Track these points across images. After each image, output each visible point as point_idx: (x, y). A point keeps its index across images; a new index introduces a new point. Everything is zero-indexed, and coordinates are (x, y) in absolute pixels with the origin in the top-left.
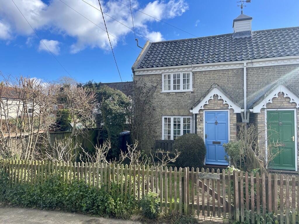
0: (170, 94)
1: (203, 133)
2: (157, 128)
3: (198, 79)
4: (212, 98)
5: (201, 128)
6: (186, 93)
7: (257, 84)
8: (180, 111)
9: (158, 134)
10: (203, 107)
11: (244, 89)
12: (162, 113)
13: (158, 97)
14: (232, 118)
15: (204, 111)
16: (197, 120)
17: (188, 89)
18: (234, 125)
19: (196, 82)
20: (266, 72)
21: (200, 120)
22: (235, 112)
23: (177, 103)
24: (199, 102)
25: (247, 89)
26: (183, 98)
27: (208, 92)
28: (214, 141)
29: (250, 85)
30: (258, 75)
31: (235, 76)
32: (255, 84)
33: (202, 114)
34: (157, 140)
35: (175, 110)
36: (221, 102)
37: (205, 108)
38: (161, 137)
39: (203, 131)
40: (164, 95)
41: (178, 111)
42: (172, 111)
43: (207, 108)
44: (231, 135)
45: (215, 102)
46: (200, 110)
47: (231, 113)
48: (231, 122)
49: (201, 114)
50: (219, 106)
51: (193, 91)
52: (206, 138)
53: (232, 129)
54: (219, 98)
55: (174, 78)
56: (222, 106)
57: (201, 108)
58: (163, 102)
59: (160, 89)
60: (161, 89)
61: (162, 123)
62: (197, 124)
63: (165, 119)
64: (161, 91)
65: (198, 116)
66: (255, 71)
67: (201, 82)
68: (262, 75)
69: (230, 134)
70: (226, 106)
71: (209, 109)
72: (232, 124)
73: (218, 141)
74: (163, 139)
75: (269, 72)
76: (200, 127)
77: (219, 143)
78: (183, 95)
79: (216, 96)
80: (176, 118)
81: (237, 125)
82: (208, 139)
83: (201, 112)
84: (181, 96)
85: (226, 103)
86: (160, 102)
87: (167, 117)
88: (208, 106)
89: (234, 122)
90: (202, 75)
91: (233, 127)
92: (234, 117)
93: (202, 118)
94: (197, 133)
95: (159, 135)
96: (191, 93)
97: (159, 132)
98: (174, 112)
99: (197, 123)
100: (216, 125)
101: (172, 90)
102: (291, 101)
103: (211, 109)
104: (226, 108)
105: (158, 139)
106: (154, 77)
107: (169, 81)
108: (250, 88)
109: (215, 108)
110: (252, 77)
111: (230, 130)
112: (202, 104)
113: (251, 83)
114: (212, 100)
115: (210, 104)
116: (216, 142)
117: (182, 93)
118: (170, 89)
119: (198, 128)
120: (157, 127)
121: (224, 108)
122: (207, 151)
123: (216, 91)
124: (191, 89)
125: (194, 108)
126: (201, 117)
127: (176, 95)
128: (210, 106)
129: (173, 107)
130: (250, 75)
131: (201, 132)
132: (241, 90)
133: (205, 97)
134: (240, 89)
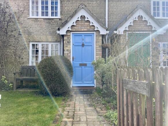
0: (38, 20)
1: (70, 55)
2: (24, 55)
3: (66, 6)
4: (79, 19)
5: (68, 50)
6: (55, 20)
7: (116, 15)
8: (48, 37)
9: (24, 60)
10: (70, 28)
11: (105, 19)
12: (29, 39)
13: (25, 22)
14: (98, 40)
15: (72, 33)
16: (65, 42)
17: (56, 16)
18: (99, 47)
19: (63, 10)
20: (123, 5)
21: (67, 42)
22: (101, 34)
23: (45, 30)
24: (66, 22)
25: (108, 18)
26: (52, 25)
27: (76, 12)
28: (81, 63)
29: (111, 15)
30: (117, 7)
31: (98, 7)
32: (115, 15)
33: (70, 36)
34: (24, 67)
35: (43, 36)
36: (88, 24)
37: (72, 30)
38: (29, 63)
39: (70, 53)
40: (32, 21)
41: (46, 37)
42: (40, 37)
43: (74, 30)
44: (97, 57)
45: (82, 24)
46: (68, 31)
47: (97, 35)
48: (97, 44)
49: (68, 36)
50: (85, 27)
51: (60, 18)
52: (73, 60)
53: (98, 51)
54: (86, 19)
55: (42, 5)
56: (88, 28)
57: (69, 29)
58: (30, 28)
59: (27, 14)
60: (29, 14)
61: (29, 49)
62: (64, 46)
63: (33, 45)
64: (29, 16)
65: (65, 38)
66: (115, 3)
67: (68, 10)
68: (120, 7)
69: (96, 55)
70: (92, 28)
71: (77, 30)
72: (98, 46)
73: (85, 63)
74: (30, 64)
75: (125, 5)
76: (67, 48)
77: (85, 65)
78: (51, 21)
79: (83, 17)
80: (44, 45)
81: (102, 47)
82: (75, 62)
83: (68, 34)
84: (50, 23)
85: (93, 24)
86: (28, 27)
87: (35, 43)
88: (75, 28)
89: (99, 44)
90: (69, 3)
91: (98, 48)
92: (100, 39)
93: (70, 40)
94: (65, 56)
95: (26, 61)
96: (59, 20)
97: (25, 58)
98: (42, 38)
99: (64, 44)
100: (83, 47)
101: (40, 16)
102: (148, 24)
103: (78, 30)
104: (93, 30)
105: (25, 65)
106: (21, 2)
107: (37, 7)
108: (110, 18)
109: (82, 30)
110: (112, 8)
111: (96, 51)
112: (70, 24)
113: (111, 13)
114: (79, 22)
115: (77, 26)
116: (83, 64)
117: (51, 20)
118: (38, 15)
119: (65, 50)
120: (24, 53)
121: (91, 30)
122: (74, 72)
123: (83, 12)
124: (59, 16)
125: (61, 28)
126: (68, 38)
127: (44, 21)
128: (77, 28)
129: (41, 33)
130: (111, 7)
131: (68, 54)
132: (104, 19)
133: (72, 17)
134: (102, 18)
